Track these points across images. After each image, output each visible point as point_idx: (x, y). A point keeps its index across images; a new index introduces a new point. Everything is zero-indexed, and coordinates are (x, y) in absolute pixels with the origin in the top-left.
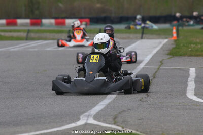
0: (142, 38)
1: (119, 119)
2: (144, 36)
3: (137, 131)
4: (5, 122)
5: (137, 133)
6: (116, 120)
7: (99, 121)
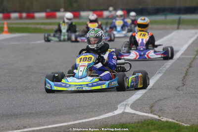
1: (156, 108)
3: (173, 119)
4: (45, 112)
5: (174, 121)
6: (153, 108)
7: (136, 110)
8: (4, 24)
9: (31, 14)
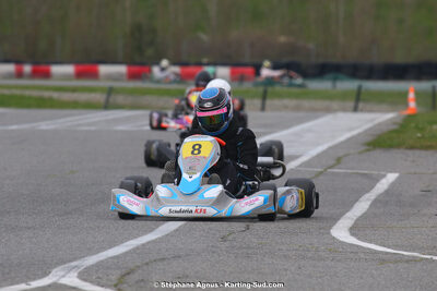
0: (355, 109)
2: (361, 105)
9: (43, 67)
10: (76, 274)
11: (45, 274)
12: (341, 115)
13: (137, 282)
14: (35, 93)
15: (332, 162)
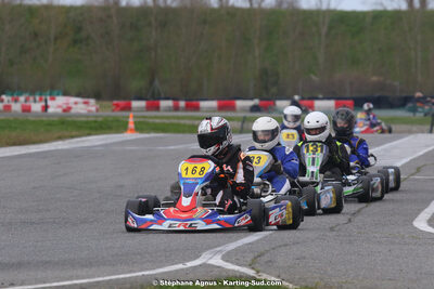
0: (431, 132)
8: (128, 117)
9: (194, 102)
10: (220, 256)
11: (197, 257)
12: (420, 135)
13: (266, 262)
14: (188, 122)
15: (413, 171)
